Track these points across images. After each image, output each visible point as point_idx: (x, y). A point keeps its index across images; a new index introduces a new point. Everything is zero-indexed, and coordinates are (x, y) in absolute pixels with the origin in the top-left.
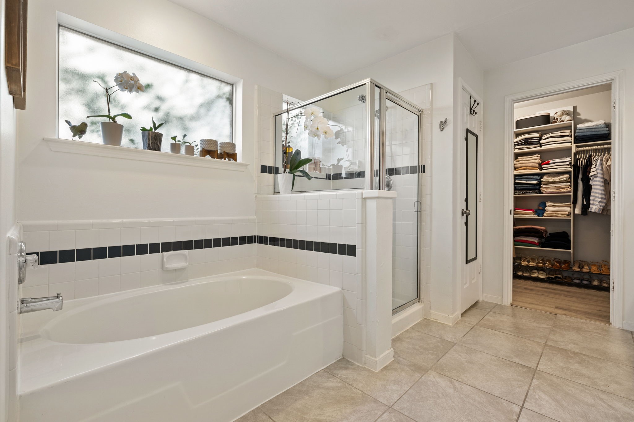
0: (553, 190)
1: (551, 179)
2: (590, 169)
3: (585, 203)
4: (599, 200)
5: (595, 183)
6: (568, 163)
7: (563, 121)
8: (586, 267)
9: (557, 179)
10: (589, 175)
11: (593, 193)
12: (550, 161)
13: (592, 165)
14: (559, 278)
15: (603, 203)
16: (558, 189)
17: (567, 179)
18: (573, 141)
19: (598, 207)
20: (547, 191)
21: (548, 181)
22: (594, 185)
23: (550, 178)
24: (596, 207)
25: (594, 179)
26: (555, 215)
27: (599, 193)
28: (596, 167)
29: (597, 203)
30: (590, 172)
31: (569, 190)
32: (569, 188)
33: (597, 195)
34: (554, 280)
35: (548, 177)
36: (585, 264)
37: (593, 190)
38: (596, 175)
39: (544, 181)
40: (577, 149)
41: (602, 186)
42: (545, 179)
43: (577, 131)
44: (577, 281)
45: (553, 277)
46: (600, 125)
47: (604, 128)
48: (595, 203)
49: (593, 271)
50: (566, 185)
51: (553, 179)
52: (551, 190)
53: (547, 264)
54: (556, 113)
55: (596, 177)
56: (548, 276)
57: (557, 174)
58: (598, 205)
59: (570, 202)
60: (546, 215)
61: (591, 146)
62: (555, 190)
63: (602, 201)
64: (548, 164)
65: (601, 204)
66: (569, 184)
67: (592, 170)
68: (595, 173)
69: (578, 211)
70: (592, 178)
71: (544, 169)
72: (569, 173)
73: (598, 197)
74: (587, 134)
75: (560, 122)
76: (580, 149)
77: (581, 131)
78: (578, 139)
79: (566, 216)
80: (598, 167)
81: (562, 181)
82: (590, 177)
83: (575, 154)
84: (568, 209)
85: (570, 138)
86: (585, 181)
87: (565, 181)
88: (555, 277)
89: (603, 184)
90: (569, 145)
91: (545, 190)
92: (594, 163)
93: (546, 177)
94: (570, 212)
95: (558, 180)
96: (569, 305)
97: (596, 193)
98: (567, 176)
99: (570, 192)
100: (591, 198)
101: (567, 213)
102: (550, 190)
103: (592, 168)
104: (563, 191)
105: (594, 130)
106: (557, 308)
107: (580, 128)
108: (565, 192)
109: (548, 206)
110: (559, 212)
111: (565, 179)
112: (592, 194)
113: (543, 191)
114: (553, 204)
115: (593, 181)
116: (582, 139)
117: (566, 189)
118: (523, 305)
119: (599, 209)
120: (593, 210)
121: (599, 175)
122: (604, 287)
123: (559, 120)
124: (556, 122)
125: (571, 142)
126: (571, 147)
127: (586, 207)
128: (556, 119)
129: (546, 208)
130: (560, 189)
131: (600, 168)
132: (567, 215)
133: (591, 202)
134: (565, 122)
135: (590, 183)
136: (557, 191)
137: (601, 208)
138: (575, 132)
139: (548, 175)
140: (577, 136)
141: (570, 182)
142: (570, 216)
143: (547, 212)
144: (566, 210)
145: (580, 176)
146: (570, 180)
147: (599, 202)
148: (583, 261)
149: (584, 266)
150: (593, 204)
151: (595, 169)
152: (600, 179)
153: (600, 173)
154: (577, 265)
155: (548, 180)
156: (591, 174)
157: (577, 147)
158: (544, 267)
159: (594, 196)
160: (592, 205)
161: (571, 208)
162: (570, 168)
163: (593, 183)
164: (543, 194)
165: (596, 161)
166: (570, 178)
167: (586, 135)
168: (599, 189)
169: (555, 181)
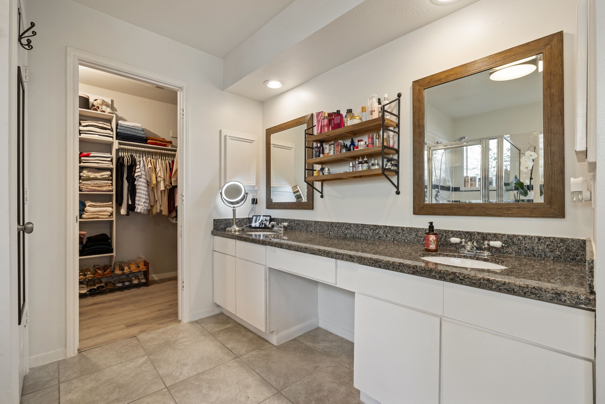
0: (94, 188)
1: (92, 175)
2: (136, 169)
3: (130, 203)
4: (144, 200)
5: (140, 183)
6: (109, 159)
7: (104, 112)
8: (126, 268)
9: (98, 175)
10: (134, 175)
11: (138, 193)
12: (90, 154)
13: (136, 165)
14: (102, 287)
15: (147, 204)
16: (99, 187)
17: (108, 177)
18: (115, 136)
19: (143, 207)
20: (87, 188)
21: (89, 177)
22: (139, 185)
23: (91, 173)
24: (141, 207)
25: (139, 180)
26: (96, 216)
27: (143, 194)
28: (140, 168)
29: (142, 204)
30: (135, 172)
31: (110, 188)
32: (111, 186)
33: (142, 196)
34: (97, 291)
35: (88, 172)
36: (124, 265)
37: (138, 190)
38: (141, 176)
39: (84, 177)
40: (119, 146)
41: (146, 187)
42: (85, 174)
43: (119, 127)
44: (120, 285)
45: (95, 287)
46: (138, 127)
47: (141, 131)
48: (140, 203)
49: (133, 270)
50: (107, 183)
51: (94, 174)
52: (92, 188)
53: (88, 274)
54: (96, 100)
55: (141, 178)
56: (90, 288)
57: (97, 170)
58: (143, 206)
59: (111, 202)
60: (87, 217)
61: (134, 147)
62: (96, 188)
63: (146, 202)
64: (88, 156)
65: (145, 204)
66: (111, 182)
67: (137, 170)
68: (140, 174)
69: (123, 211)
70: (137, 178)
71: (83, 161)
72: (111, 170)
73: (143, 198)
74: (128, 133)
75: (101, 111)
76: (122, 146)
77: (122, 128)
78: (120, 136)
79: (108, 217)
80: (142, 168)
81: (103, 178)
82: (135, 178)
83: (118, 151)
84: (110, 209)
85: (111, 133)
86: (130, 181)
87: (107, 179)
88: (98, 287)
89: (146, 185)
90: (111, 139)
91: (84, 187)
92: (138, 163)
93: (87, 172)
94: (111, 212)
95: (99, 177)
96: (134, 318)
97: (141, 193)
98: (109, 173)
99: (112, 191)
100: (137, 198)
101: (109, 214)
102: (90, 188)
103: (137, 168)
104: (105, 189)
105: (133, 130)
106: (128, 326)
107: (122, 125)
108: (107, 190)
109: (89, 206)
110: (101, 213)
111: (107, 176)
112: (137, 195)
113: (82, 188)
114: (94, 204)
115: (138, 181)
116: (124, 137)
117: (108, 187)
118: (92, 344)
119: (144, 209)
120: (139, 211)
121: (143, 176)
122: (142, 283)
123: (100, 108)
124: (96, 110)
125: (112, 137)
126: (113, 143)
127: (131, 208)
128: (97, 107)
129: (85, 209)
130: (102, 187)
131: (143, 169)
132: (110, 216)
133: (137, 202)
134: (106, 113)
135: (136, 183)
136: (99, 189)
137: (146, 208)
138: (117, 128)
139: (89, 169)
140: (119, 132)
141: (112, 180)
142: (112, 217)
143: (87, 214)
144: (108, 210)
145: (125, 175)
146: (111, 178)
147: (144, 202)
148: (122, 262)
149: (124, 267)
150: (139, 205)
151: (139, 170)
152: (144, 180)
153: (144, 175)
154: (117, 268)
155: (88, 175)
156: (136, 174)
157: (120, 144)
158: (86, 279)
159: (139, 197)
160: (137, 205)
161: (112, 207)
162: (112, 165)
163: (138, 184)
164: (83, 191)
165: (140, 162)
166: (111, 176)
167: (126, 133)
168: (144, 190)
169: (96, 178)
